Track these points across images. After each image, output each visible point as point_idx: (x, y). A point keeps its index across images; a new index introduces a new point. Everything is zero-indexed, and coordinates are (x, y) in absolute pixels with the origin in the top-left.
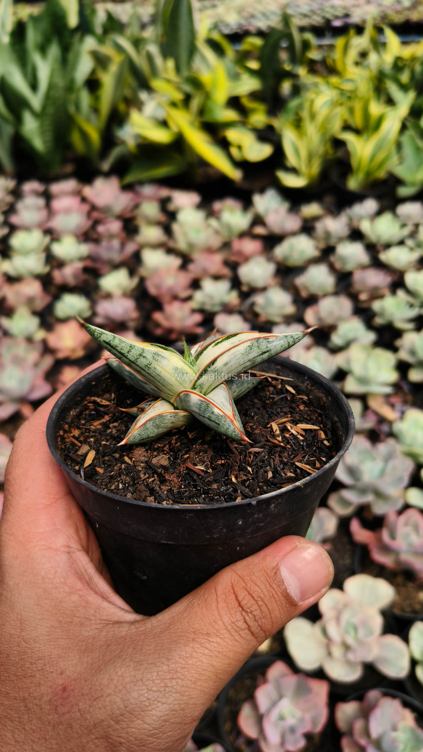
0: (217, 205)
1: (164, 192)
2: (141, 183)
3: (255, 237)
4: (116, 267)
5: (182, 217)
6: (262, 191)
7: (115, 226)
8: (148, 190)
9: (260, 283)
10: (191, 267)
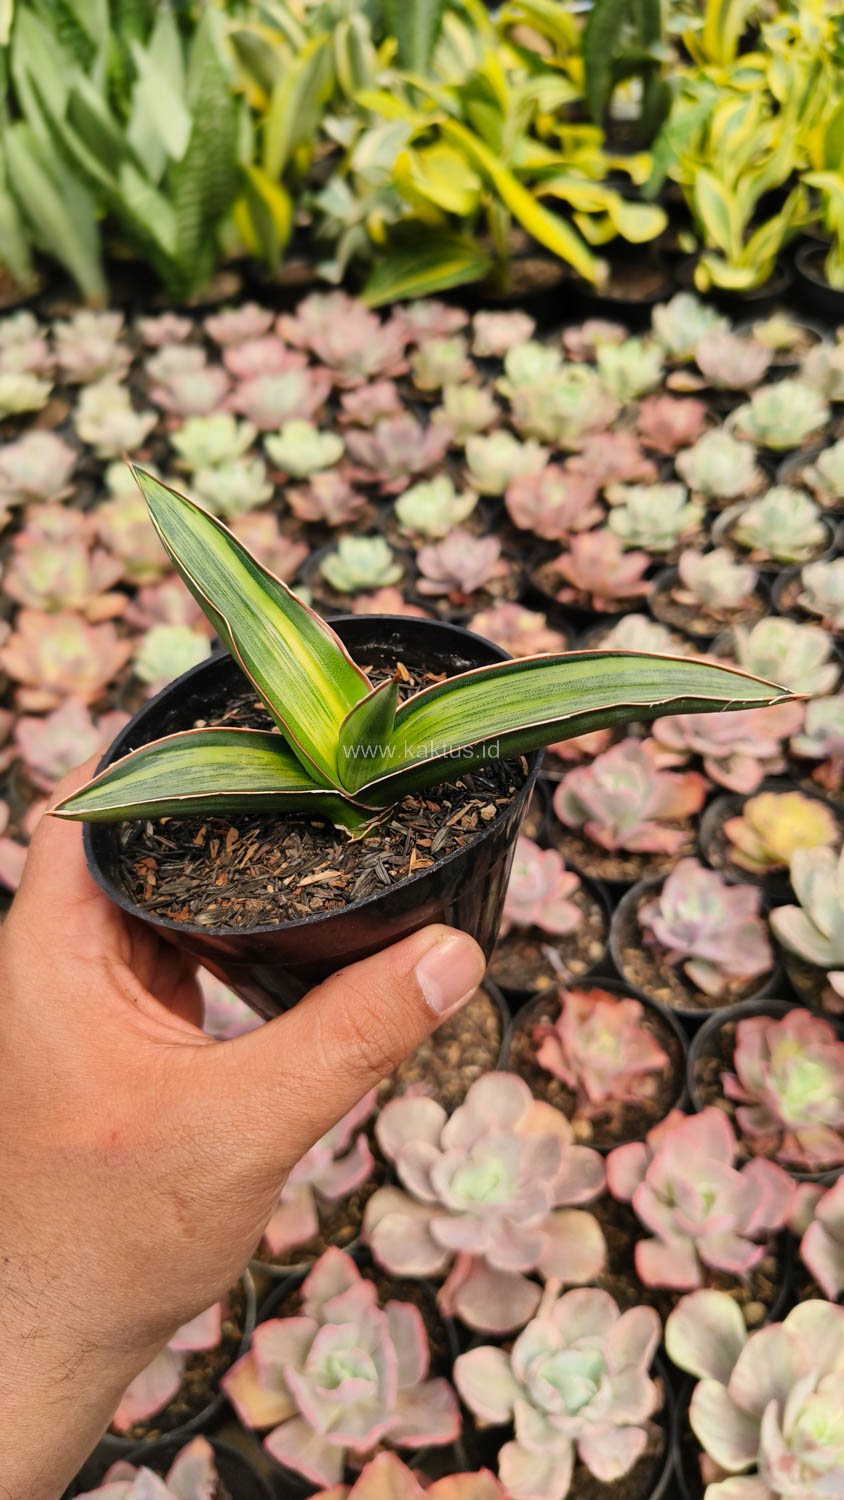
0: (573, 338)
1: (457, 318)
2: (406, 302)
3: (679, 395)
4: (420, 478)
5: (511, 364)
6: (666, 299)
7: (385, 395)
8: (423, 316)
9: (727, 490)
10: (573, 464)
